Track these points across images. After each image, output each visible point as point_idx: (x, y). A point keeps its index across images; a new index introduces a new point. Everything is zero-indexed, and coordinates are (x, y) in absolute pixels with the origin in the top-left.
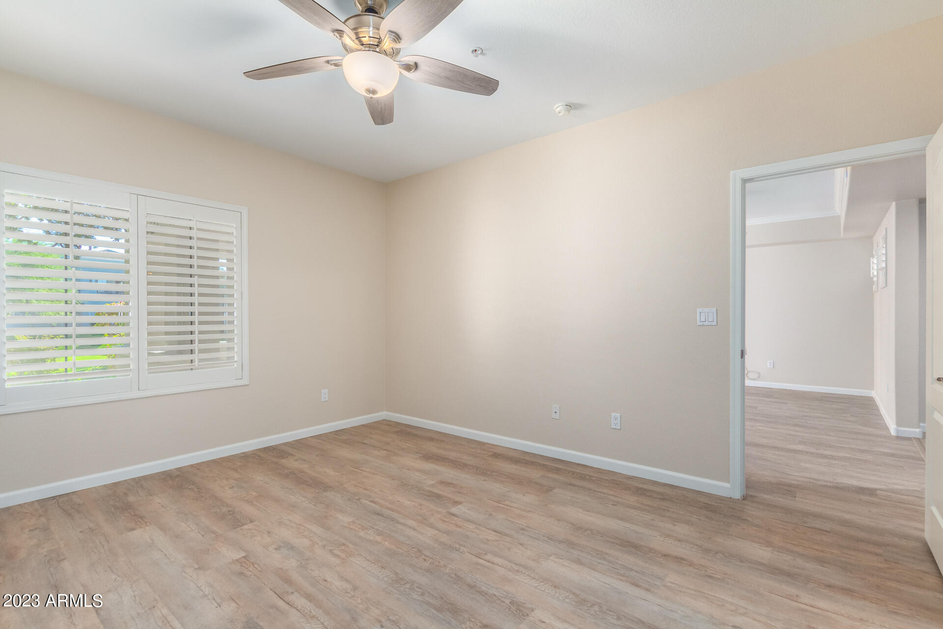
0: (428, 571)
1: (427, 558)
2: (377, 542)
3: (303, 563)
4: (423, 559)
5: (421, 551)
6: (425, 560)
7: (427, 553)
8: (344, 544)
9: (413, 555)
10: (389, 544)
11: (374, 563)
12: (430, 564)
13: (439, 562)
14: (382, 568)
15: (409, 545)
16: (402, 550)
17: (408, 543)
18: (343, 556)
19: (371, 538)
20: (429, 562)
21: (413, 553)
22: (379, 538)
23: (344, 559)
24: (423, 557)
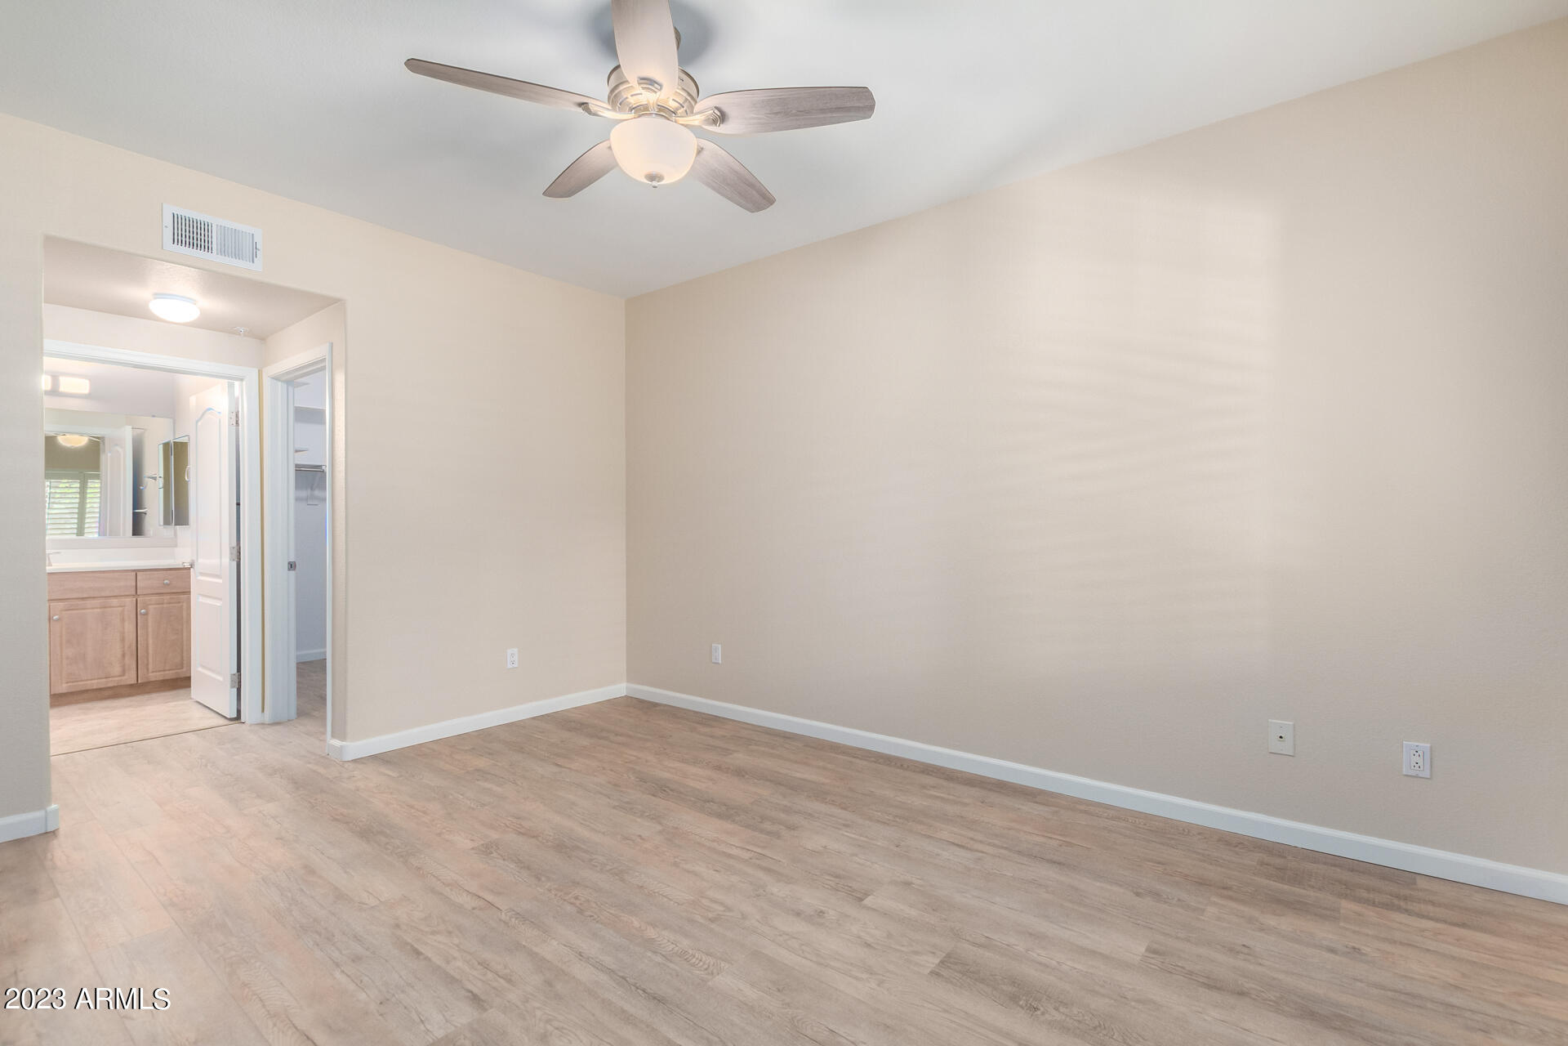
0: (576, 884)
1: (573, 900)
2: (654, 925)
3: (761, 891)
4: (579, 900)
5: (578, 912)
6: (576, 898)
7: (569, 908)
8: (712, 920)
9: (594, 905)
10: (632, 922)
11: (654, 893)
12: (570, 893)
13: (556, 895)
14: (642, 887)
15: (597, 922)
16: (612, 912)
17: (597, 925)
18: (705, 902)
19: (665, 933)
20: (570, 896)
21: (592, 908)
22: (651, 933)
23: (702, 897)
24: (578, 902)
